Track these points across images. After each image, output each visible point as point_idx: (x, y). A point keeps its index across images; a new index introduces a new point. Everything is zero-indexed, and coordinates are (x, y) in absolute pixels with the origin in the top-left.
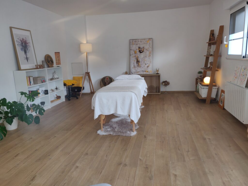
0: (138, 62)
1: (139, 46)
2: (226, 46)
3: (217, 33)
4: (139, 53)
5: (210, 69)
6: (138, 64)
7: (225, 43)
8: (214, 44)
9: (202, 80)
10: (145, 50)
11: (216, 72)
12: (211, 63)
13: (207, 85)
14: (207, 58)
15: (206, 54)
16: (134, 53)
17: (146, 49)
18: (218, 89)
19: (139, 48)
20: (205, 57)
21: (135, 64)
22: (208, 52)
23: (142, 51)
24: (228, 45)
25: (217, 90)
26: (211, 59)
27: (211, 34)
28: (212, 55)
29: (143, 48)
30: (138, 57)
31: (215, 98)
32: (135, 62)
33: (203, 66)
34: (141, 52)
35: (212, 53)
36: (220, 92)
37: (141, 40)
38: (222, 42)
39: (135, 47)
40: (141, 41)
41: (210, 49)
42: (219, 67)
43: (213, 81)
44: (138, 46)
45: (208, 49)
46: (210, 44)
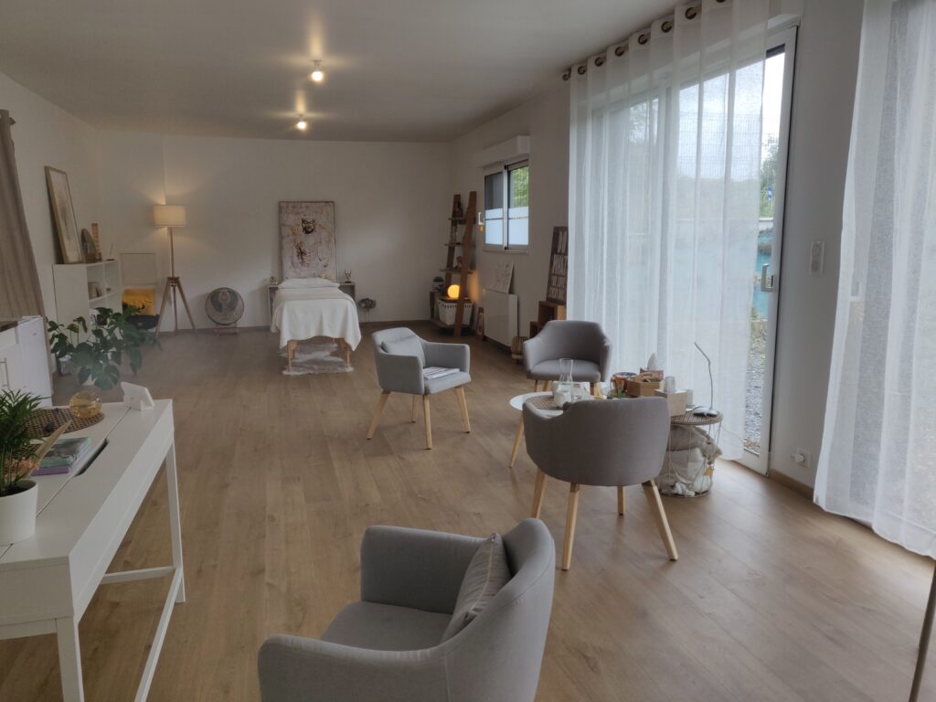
0: (301, 253)
1: (305, 218)
2: (482, 229)
3: (465, 202)
4: (303, 234)
5: (457, 269)
6: (302, 258)
7: (480, 223)
8: (462, 222)
9: (445, 294)
10: (317, 227)
11: (469, 275)
12: (459, 259)
13: (454, 301)
14: (451, 250)
15: (447, 240)
16: (290, 232)
17: (320, 226)
18: (474, 307)
19: (303, 221)
20: (447, 248)
21: (295, 258)
22: (451, 237)
23: (310, 230)
24: (484, 227)
25: (471, 309)
26: (458, 252)
27: (455, 203)
28: (459, 244)
29: (314, 221)
30: (301, 242)
31: (468, 324)
32: (296, 253)
33: (444, 265)
34: (307, 231)
35: (459, 240)
36: (477, 311)
37: (308, 204)
38: (475, 221)
39: (292, 220)
40: (307, 207)
41: (455, 231)
42: (472, 267)
43: (464, 293)
44: (302, 216)
45: (452, 233)
46: (454, 223)
